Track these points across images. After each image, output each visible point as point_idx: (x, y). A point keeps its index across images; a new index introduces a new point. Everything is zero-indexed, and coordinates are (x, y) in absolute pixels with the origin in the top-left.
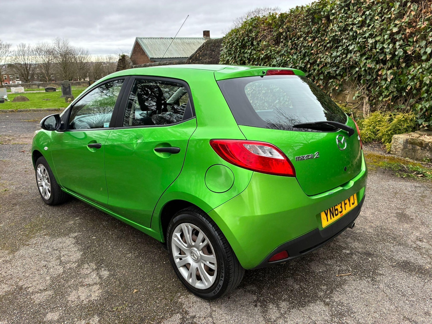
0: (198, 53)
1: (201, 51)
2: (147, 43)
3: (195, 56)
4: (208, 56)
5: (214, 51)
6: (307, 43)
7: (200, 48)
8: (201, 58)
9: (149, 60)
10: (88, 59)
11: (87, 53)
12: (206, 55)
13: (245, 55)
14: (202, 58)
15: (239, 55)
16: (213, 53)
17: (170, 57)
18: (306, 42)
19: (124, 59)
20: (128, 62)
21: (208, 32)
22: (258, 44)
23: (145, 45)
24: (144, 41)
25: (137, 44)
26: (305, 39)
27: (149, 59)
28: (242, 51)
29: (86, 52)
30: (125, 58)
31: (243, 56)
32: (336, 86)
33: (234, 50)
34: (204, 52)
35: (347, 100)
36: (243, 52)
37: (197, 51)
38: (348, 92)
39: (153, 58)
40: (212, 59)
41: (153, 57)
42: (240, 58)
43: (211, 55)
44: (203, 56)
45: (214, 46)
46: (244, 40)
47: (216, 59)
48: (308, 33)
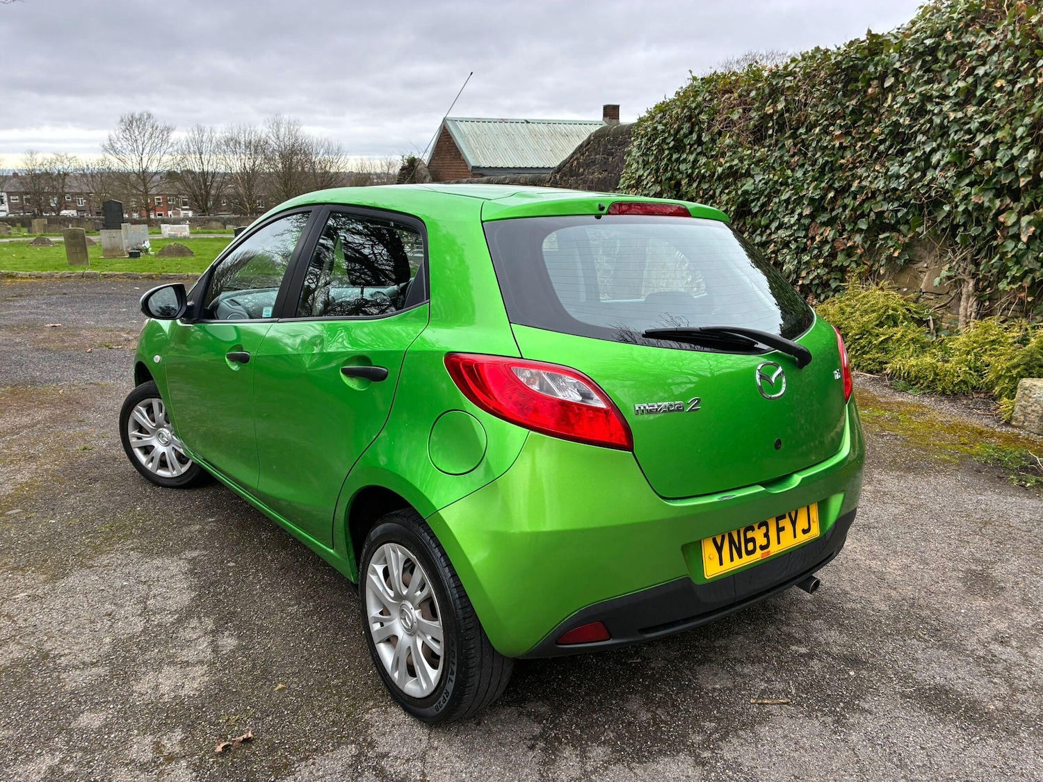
0: (577, 159)
1: (583, 155)
2: (467, 132)
3: (568, 165)
4: (598, 166)
5: (612, 154)
6: (830, 141)
7: (581, 146)
8: (581, 170)
9: (468, 172)
10: (341, 166)
11: (339, 152)
12: (593, 162)
13: (680, 167)
14: (584, 170)
15: (667, 165)
16: (610, 159)
17: (518, 166)
18: (828, 138)
19: (414, 166)
20: (422, 174)
21: (616, 108)
22: (713, 140)
23: (464, 136)
24: (462, 126)
25: (444, 133)
26: (825, 131)
27: (470, 169)
28: (675, 156)
29: (335, 149)
30: (416, 165)
31: (676, 168)
32: (895, 250)
33: (655, 152)
34: (589, 156)
35: (922, 286)
36: (677, 160)
37: (574, 153)
38: (926, 265)
39: (478, 168)
40: (606, 173)
41: (477, 165)
42: (669, 174)
43: (605, 163)
44: (588, 166)
45: (613, 143)
46: (680, 129)
47: (615, 174)
48: (835, 116)
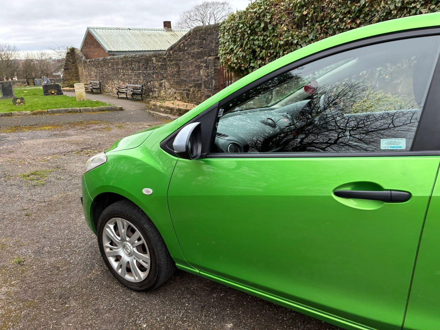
0: (183, 43)
1: (186, 40)
2: (101, 34)
3: (178, 46)
4: (197, 45)
5: (205, 39)
6: (345, 26)
7: (185, 36)
8: (186, 48)
9: (106, 53)
10: (17, 56)
11: (15, 49)
12: (194, 44)
13: (255, 42)
14: (188, 48)
15: (247, 42)
16: (204, 42)
17: (130, 50)
18: (344, 24)
19: (74, 52)
20: (79, 56)
21: (169, 22)
22: (273, 29)
23: (100, 36)
24: (98, 31)
25: (88, 35)
26: (341, 20)
27: (107, 52)
28: (251, 38)
29: (13, 48)
30: (75, 51)
31: (252, 43)
32: (386, 75)
33: (240, 36)
34: (190, 41)
35: (399, 91)
36: (252, 39)
37: (181, 40)
38: (399, 81)
39: (111, 51)
40: (202, 49)
41: (111, 50)
42: (249, 46)
43: (201, 44)
44: (190, 46)
45: (205, 34)
46: (253, 24)
47: (208, 49)
48: (345, 14)
